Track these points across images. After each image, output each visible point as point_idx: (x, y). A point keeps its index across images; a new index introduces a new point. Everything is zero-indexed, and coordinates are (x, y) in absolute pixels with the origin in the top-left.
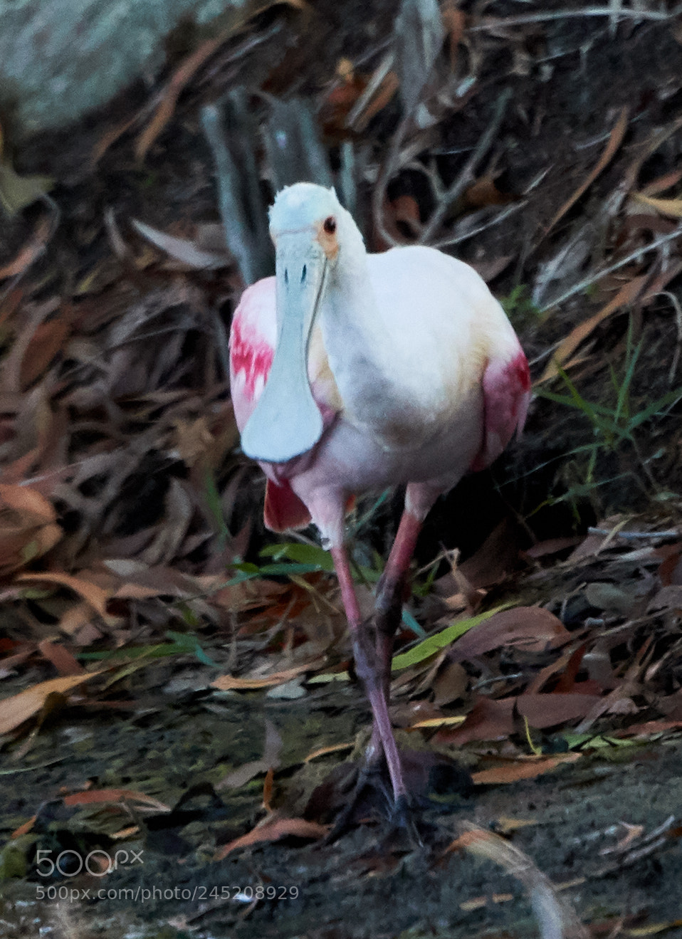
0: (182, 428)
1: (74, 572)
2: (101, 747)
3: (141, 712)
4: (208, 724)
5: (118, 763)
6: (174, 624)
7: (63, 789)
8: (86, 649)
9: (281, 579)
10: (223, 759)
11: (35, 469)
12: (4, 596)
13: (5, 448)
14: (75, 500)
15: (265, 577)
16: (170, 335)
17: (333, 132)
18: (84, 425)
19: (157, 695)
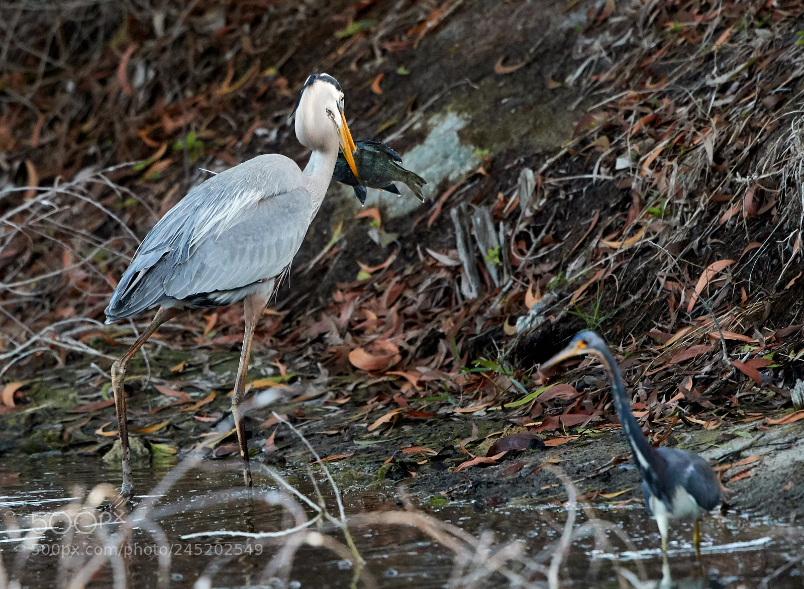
0: (443, 322)
1: (406, 371)
2: (415, 432)
3: (429, 420)
4: (452, 425)
5: (421, 438)
6: (441, 389)
7: (402, 447)
8: (410, 398)
9: (477, 374)
10: (458, 437)
11: (392, 335)
12: (381, 380)
13: (381, 328)
14: (406, 347)
15: (472, 373)
16: (439, 289)
17: (497, 218)
18: (410, 320)
19: (435, 414)
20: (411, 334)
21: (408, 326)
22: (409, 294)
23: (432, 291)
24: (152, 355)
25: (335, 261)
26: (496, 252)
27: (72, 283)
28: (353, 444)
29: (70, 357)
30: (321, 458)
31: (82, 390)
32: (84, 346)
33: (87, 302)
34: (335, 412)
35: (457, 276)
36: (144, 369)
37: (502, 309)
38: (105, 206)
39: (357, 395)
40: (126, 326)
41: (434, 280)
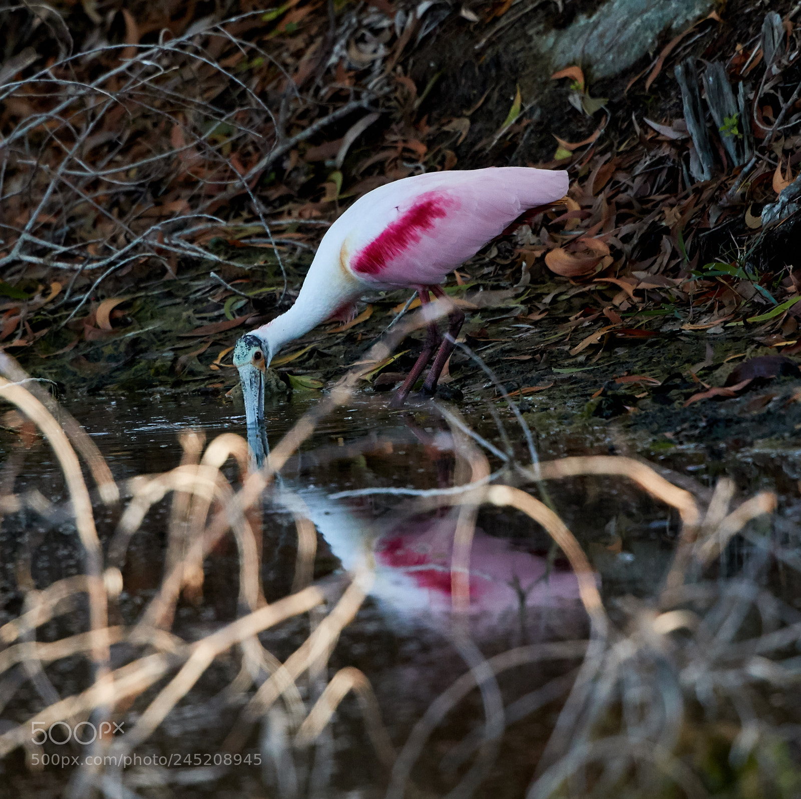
0: (667, 212)
1: (619, 277)
2: (631, 357)
3: (650, 340)
4: (680, 345)
5: (640, 363)
6: (665, 300)
7: (614, 376)
8: (624, 312)
9: (712, 279)
10: (688, 361)
11: (600, 231)
12: (587, 288)
13: (586, 223)
14: (619, 245)
15: (706, 278)
16: (661, 170)
17: (734, 78)
18: (622, 211)
19: (657, 332)
20: (625, 229)
21: (621, 220)
22: (622, 177)
23: (651, 173)
24: (289, 261)
25: (526, 135)
26: (734, 121)
27: (184, 168)
28: (552, 373)
29: (183, 264)
30: (509, 391)
31: (199, 306)
32: (201, 250)
33: (203, 192)
34: (527, 331)
35: (685, 153)
36: (279, 279)
37: (743, 195)
38: (227, 68)
39: (556, 309)
40: (256, 223)
41: (655, 159)
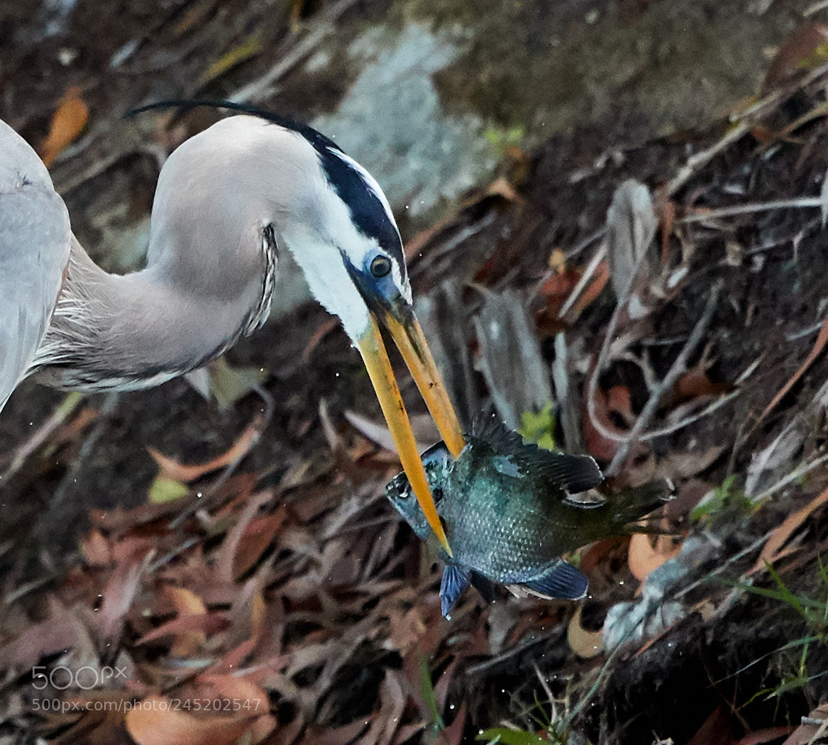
11: (249, 660)
13: (218, 641)
14: (289, 691)
16: (384, 526)
18: (298, 616)
20: (304, 656)
21: (295, 634)
22: (297, 541)
23: (362, 533)
26: (545, 419)
41: (369, 502)
